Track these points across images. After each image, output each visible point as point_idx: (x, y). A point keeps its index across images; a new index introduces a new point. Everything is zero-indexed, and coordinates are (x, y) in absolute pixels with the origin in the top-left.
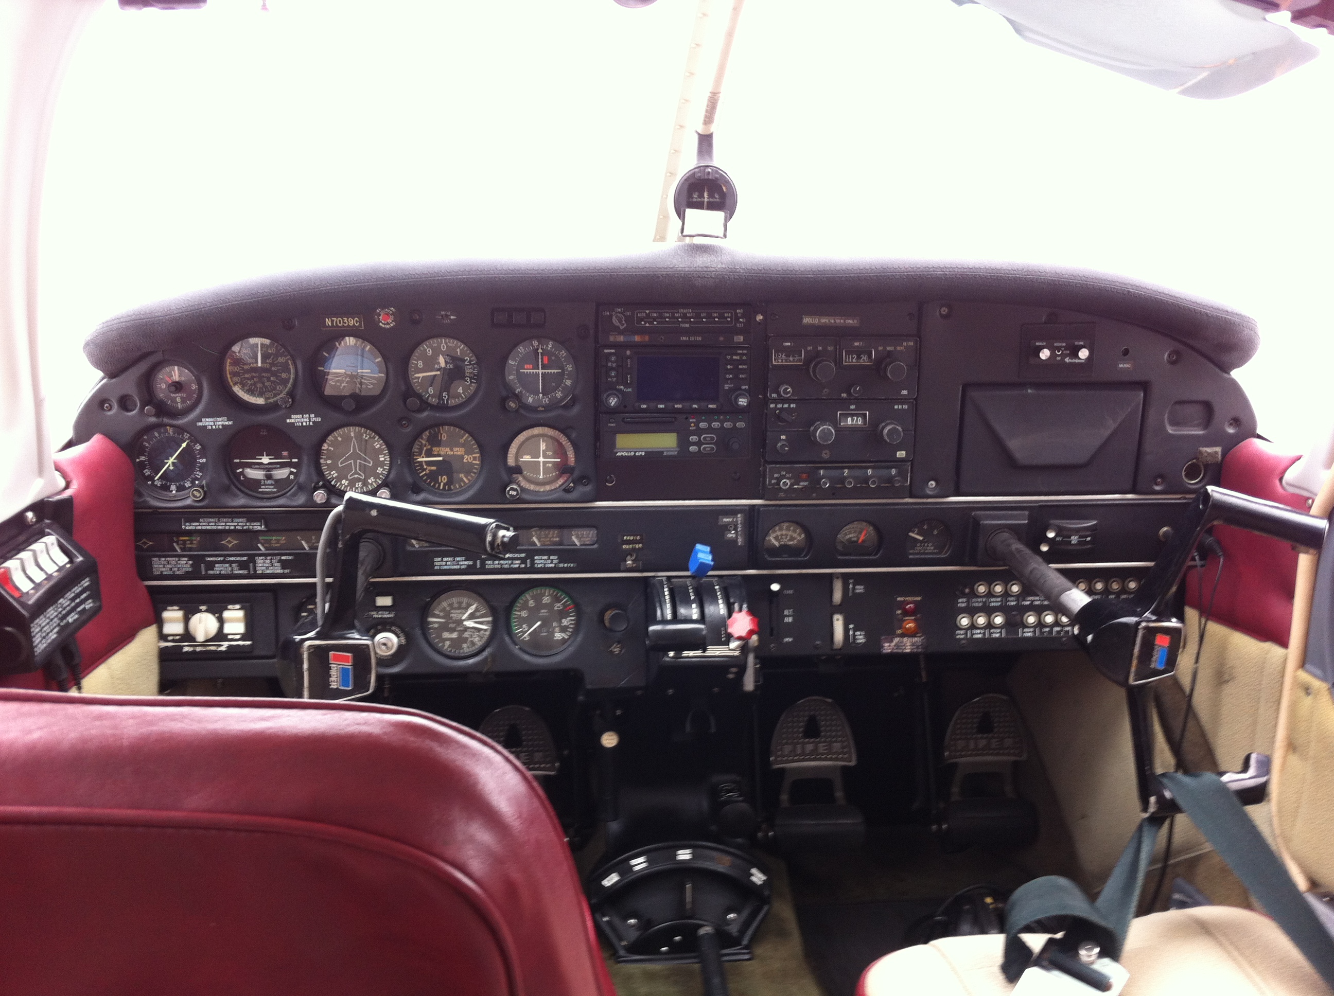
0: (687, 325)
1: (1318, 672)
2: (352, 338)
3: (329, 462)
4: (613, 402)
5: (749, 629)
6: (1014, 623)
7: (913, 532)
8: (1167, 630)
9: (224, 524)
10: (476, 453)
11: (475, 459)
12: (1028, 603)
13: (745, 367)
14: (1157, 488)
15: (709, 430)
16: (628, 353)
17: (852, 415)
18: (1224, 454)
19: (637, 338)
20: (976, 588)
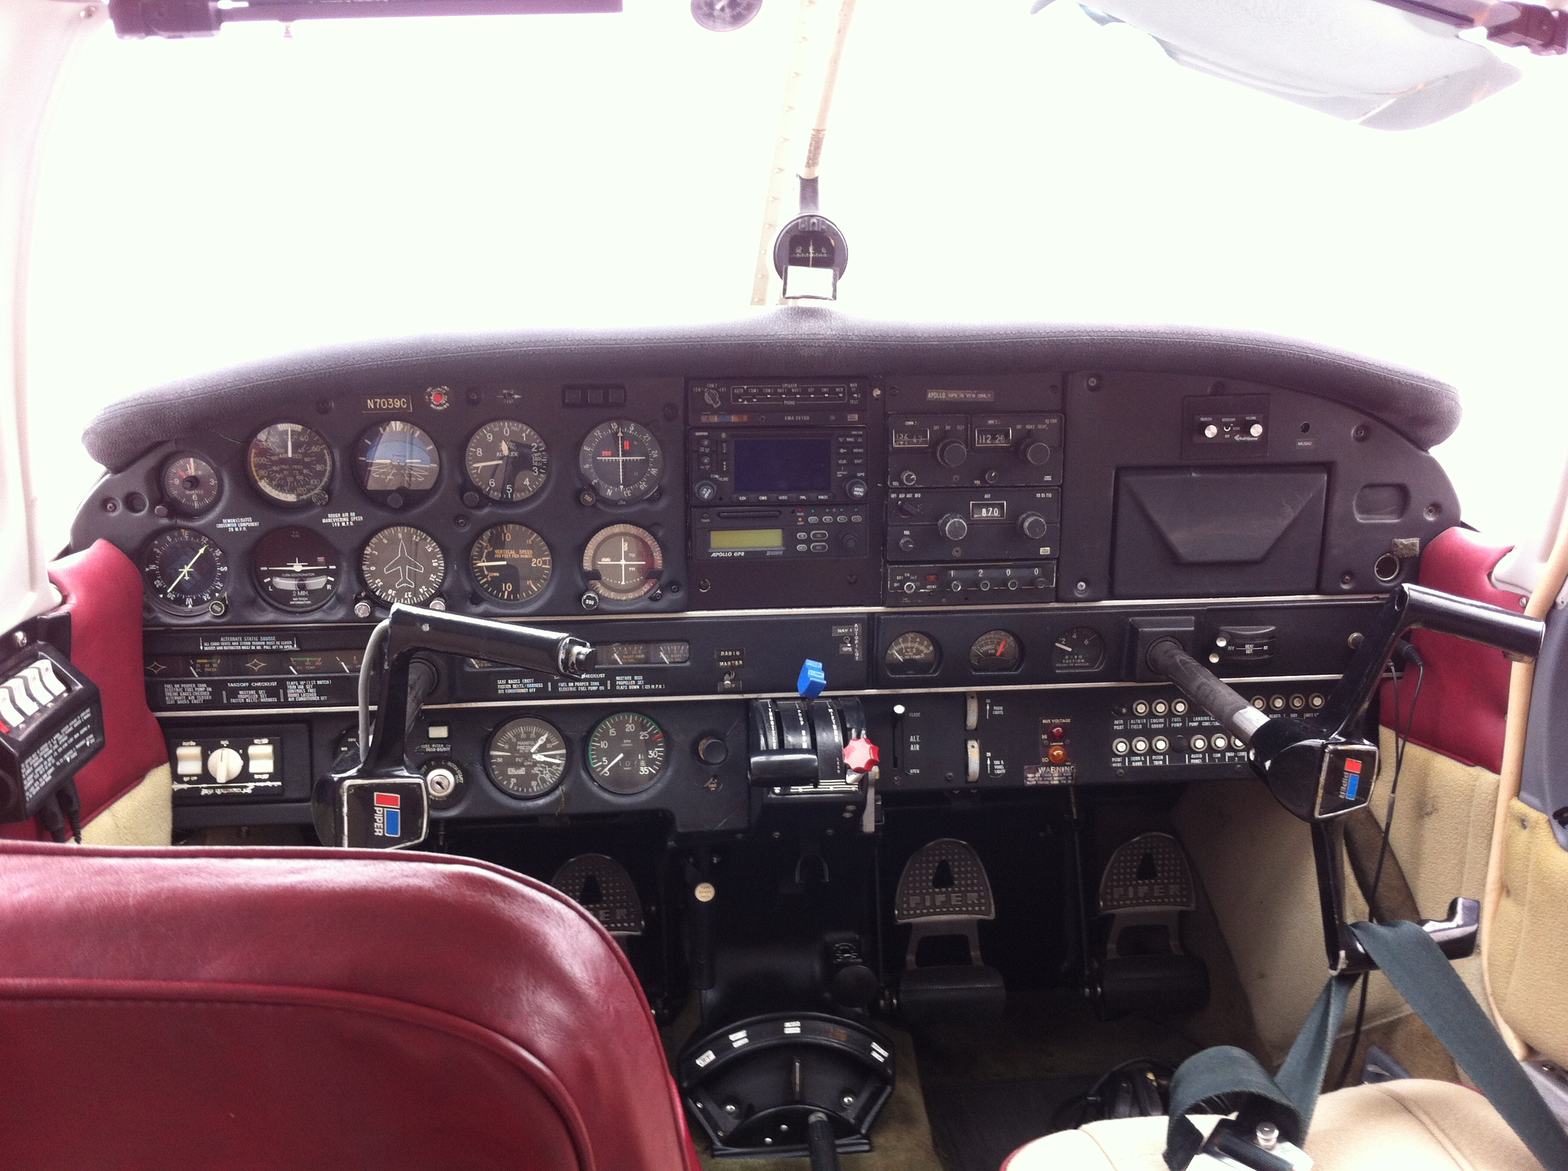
0: (792, 403)
1: (1536, 802)
2: (398, 423)
3: (373, 568)
4: (706, 493)
5: (869, 758)
6: (1179, 747)
7: (1060, 642)
8: (1357, 755)
9: (249, 643)
10: (547, 556)
11: (544, 562)
12: (1196, 724)
13: (860, 450)
14: (1345, 587)
15: (820, 525)
16: (723, 435)
17: (987, 506)
18: (1423, 546)
19: (734, 419)
20: (1134, 706)
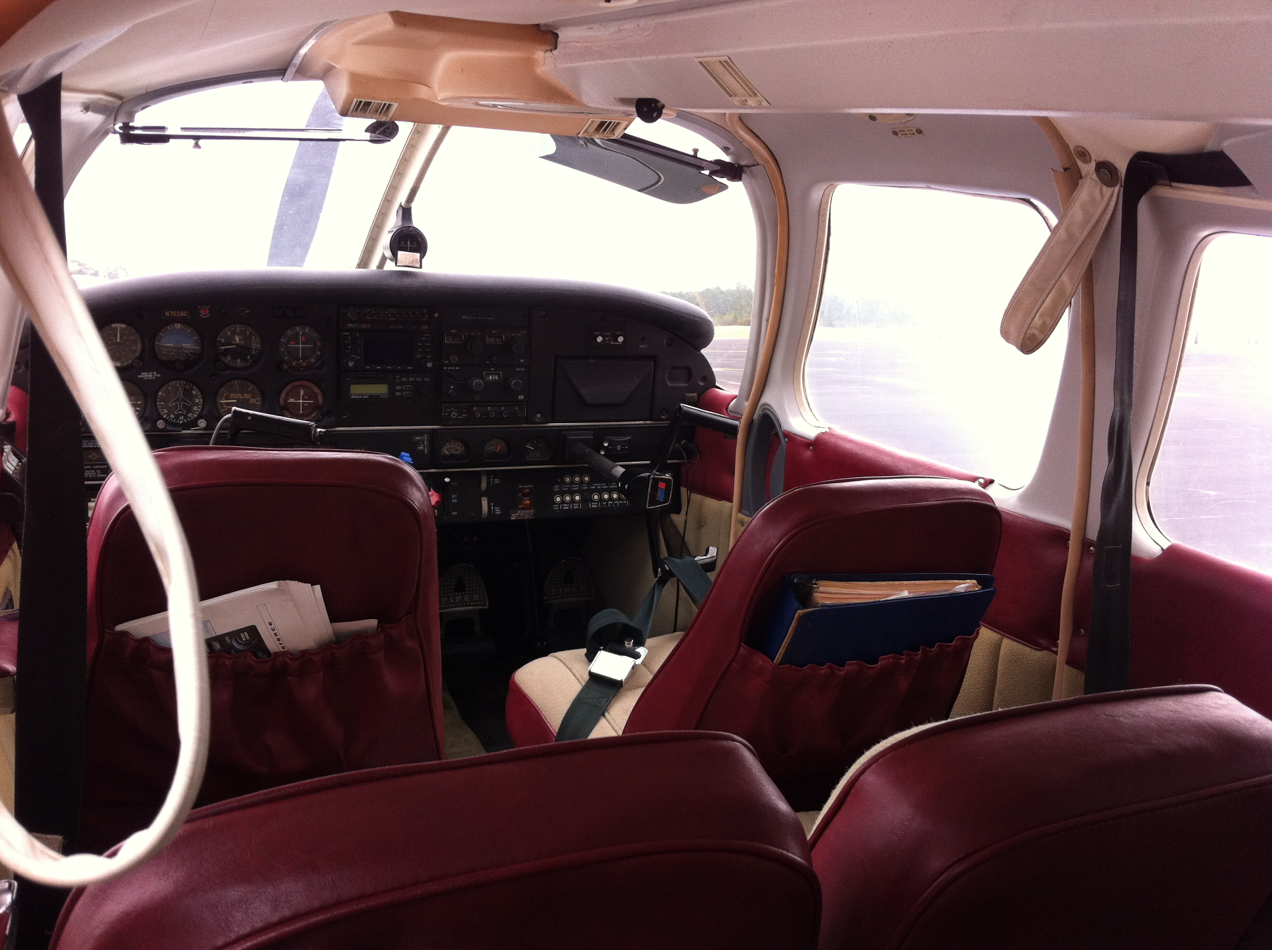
0: (394, 319)
2: (179, 324)
3: (162, 403)
4: (351, 364)
5: (437, 500)
6: (586, 500)
7: (528, 445)
8: (664, 480)
10: (259, 397)
11: (257, 401)
12: (594, 487)
13: (429, 344)
14: (663, 417)
15: (408, 382)
16: (358, 335)
17: (492, 374)
18: (699, 397)
19: (363, 326)
20: (564, 479)
